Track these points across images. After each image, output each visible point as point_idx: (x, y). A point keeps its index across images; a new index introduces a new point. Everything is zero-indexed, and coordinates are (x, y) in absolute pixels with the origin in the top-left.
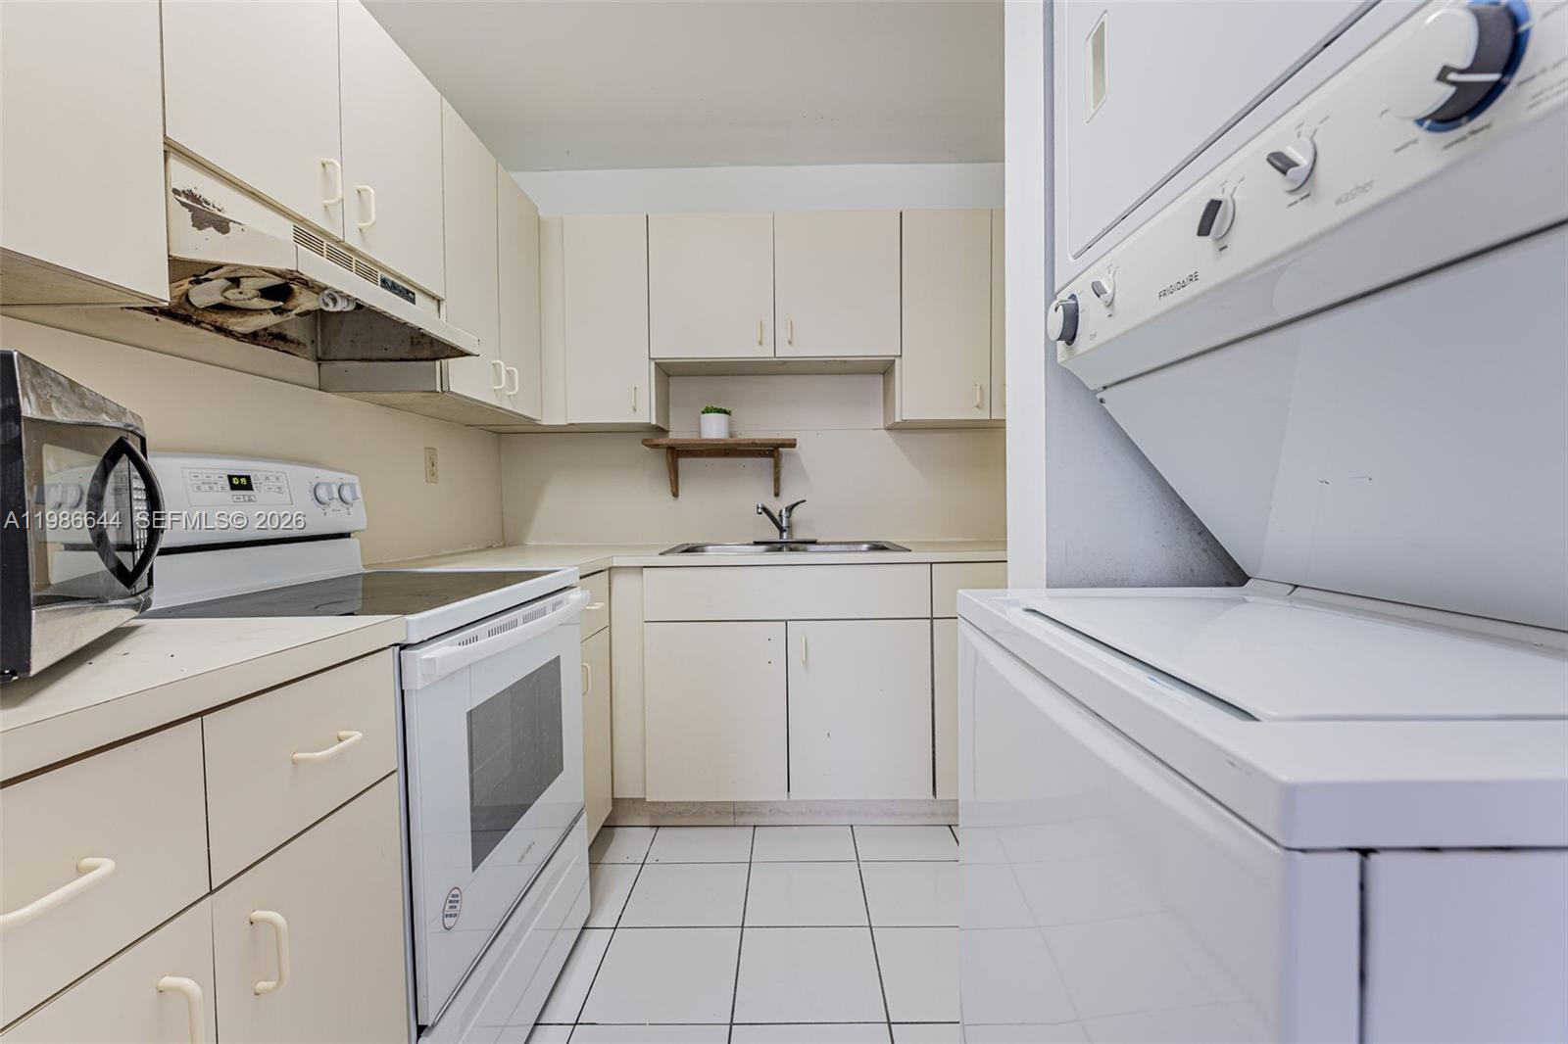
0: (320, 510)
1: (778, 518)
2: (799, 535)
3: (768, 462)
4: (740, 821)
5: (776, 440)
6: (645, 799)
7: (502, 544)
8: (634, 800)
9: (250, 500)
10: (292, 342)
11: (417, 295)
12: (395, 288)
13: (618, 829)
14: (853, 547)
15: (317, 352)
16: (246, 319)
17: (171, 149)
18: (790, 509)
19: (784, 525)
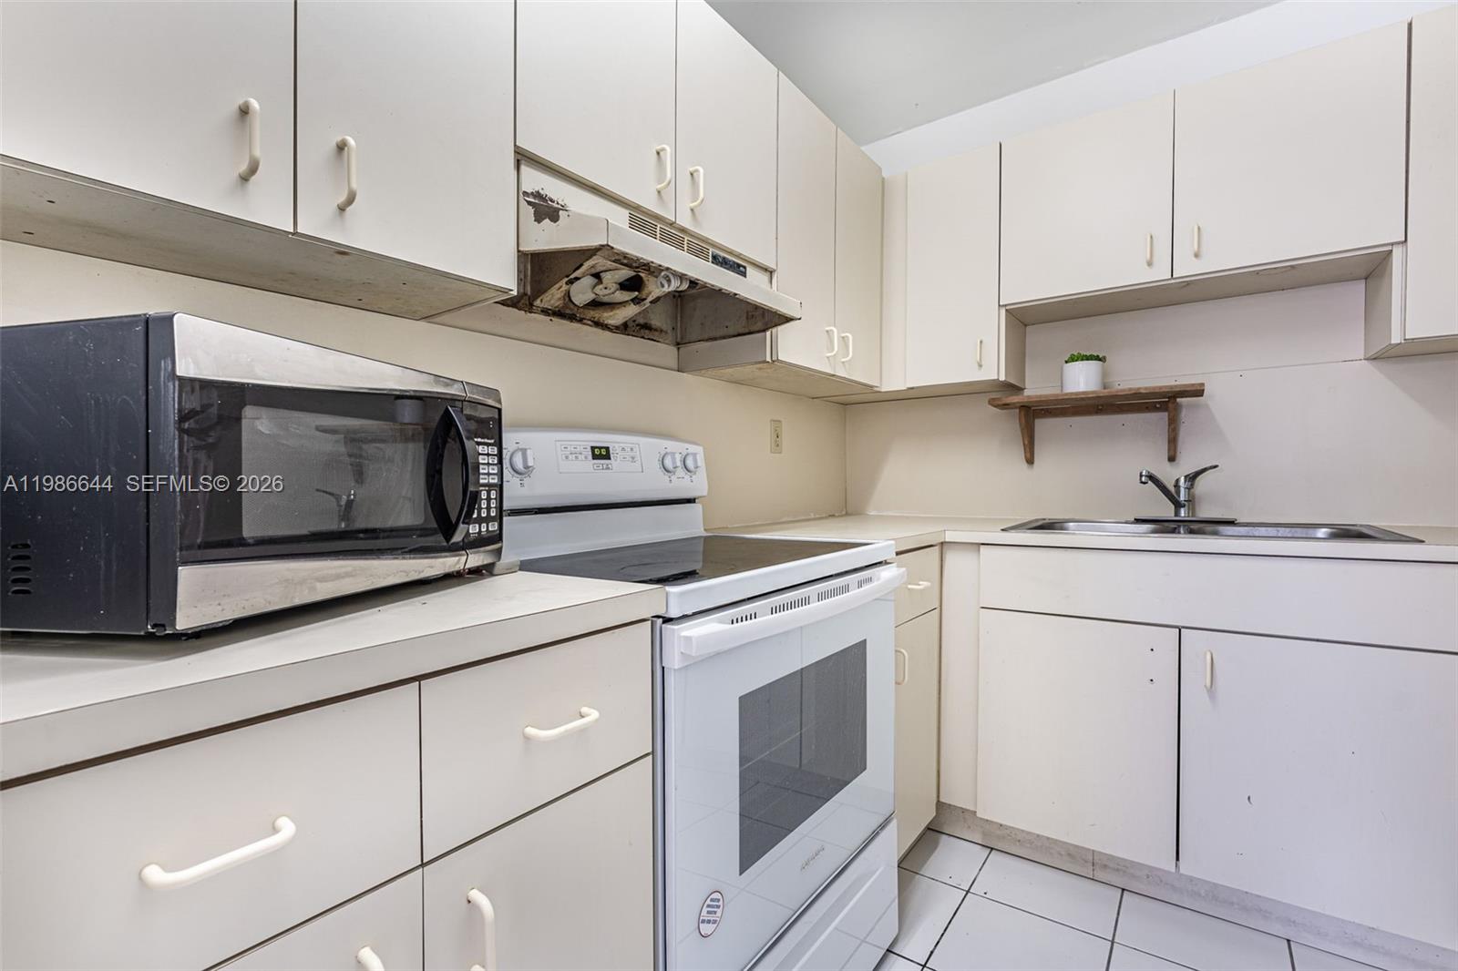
0: (667, 477)
1: (1172, 489)
2: (1205, 512)
3: (1161, 418)
4: (1100, 875)
5: (1171, 387)
6: (975, 812)
7: (844, 513)
8: (964, 811)
9: (608, 468)
10: (656, 330)
11: (748, 269)
12: (726, 263)
13: (944, 837)
14: (1299, 532)
15: (677, 338)
16: (615, 312)
17: (523, 158)
18: (1192, 478)
19: (1182, 498)
